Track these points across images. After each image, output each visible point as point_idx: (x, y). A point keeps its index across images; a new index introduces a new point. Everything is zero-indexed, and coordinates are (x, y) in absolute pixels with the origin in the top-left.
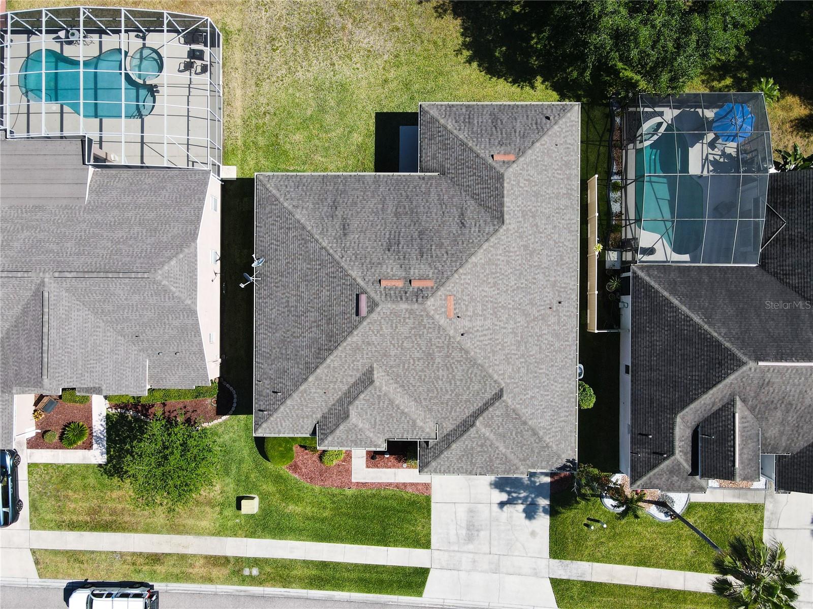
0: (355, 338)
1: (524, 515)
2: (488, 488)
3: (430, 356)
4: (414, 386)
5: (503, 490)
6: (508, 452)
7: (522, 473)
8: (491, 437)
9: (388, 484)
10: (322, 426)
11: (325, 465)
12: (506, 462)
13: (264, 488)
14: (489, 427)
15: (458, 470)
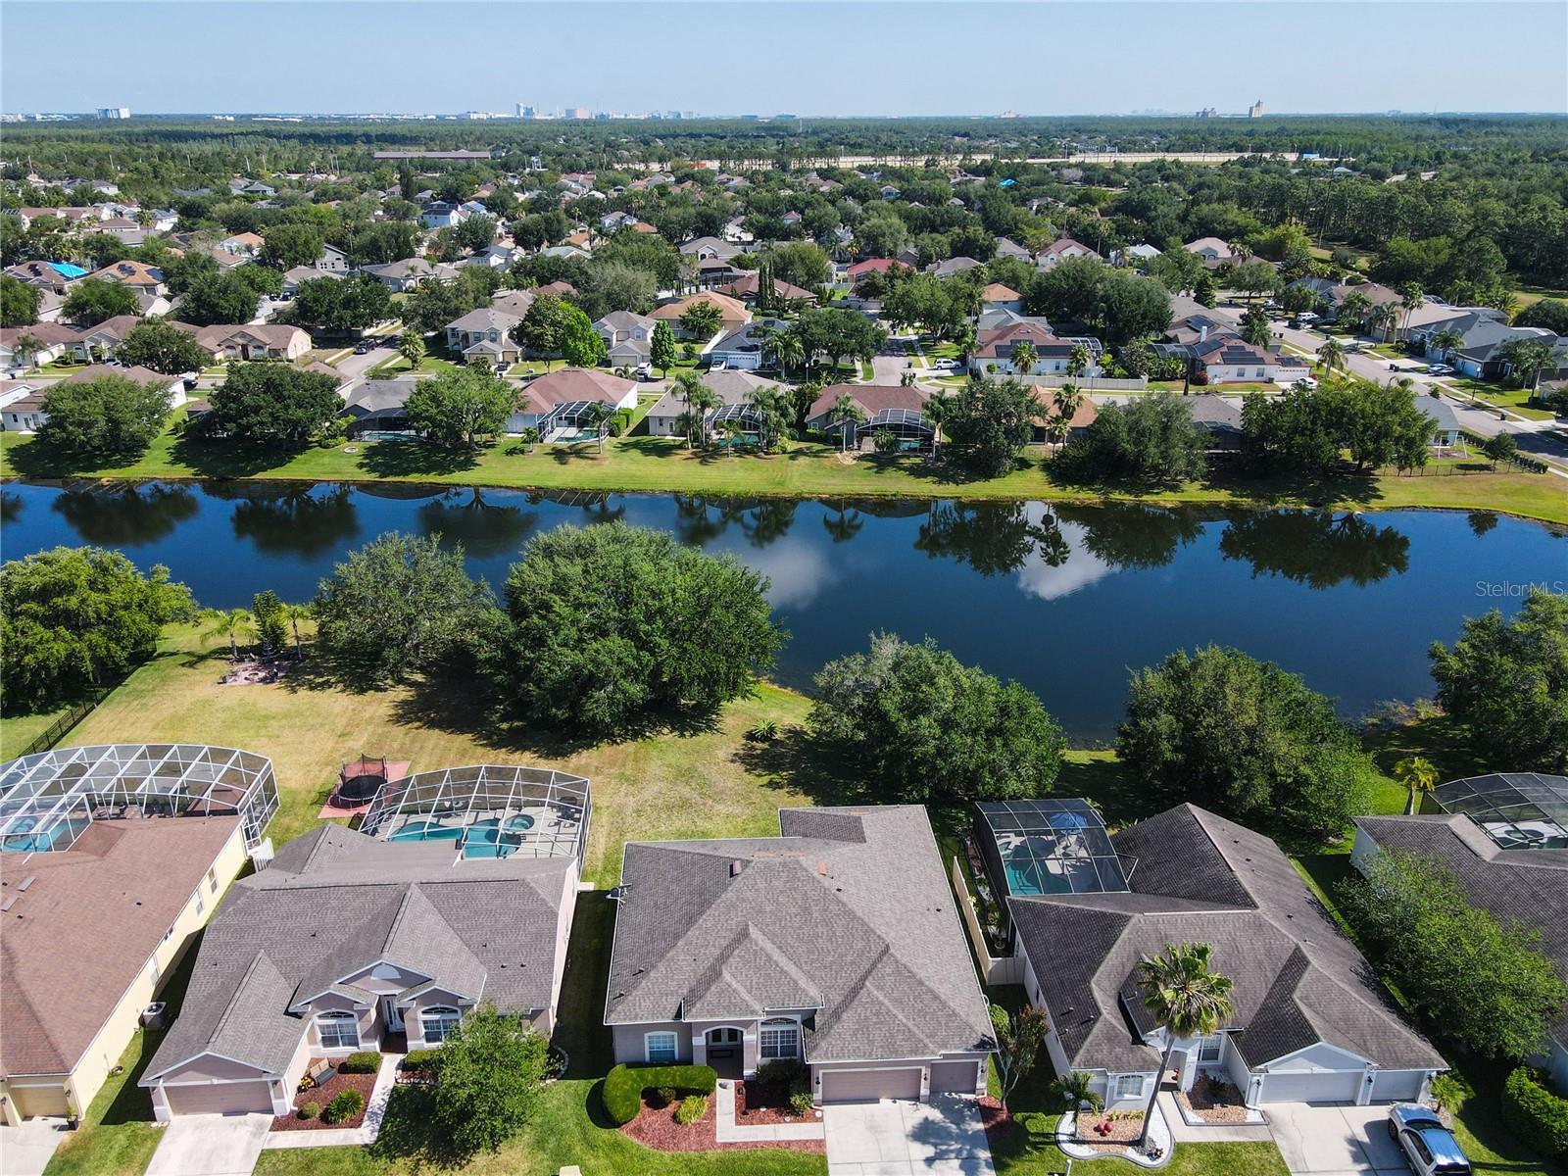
0: (729, 895)
1: (962, 1173)
2: (904, 1137)
3: (806, 910)
4: (792, 947)
5: (925, 1142)
6: (910, 1024)
7: (933, 1053)
8: (886, 1002)
9: (766, 1143)
10: (691, 999)
11: (680, 1123)
12: (910, 1035)
13: (592, 1163)
14: (882, 989)
15: (855, 1053)
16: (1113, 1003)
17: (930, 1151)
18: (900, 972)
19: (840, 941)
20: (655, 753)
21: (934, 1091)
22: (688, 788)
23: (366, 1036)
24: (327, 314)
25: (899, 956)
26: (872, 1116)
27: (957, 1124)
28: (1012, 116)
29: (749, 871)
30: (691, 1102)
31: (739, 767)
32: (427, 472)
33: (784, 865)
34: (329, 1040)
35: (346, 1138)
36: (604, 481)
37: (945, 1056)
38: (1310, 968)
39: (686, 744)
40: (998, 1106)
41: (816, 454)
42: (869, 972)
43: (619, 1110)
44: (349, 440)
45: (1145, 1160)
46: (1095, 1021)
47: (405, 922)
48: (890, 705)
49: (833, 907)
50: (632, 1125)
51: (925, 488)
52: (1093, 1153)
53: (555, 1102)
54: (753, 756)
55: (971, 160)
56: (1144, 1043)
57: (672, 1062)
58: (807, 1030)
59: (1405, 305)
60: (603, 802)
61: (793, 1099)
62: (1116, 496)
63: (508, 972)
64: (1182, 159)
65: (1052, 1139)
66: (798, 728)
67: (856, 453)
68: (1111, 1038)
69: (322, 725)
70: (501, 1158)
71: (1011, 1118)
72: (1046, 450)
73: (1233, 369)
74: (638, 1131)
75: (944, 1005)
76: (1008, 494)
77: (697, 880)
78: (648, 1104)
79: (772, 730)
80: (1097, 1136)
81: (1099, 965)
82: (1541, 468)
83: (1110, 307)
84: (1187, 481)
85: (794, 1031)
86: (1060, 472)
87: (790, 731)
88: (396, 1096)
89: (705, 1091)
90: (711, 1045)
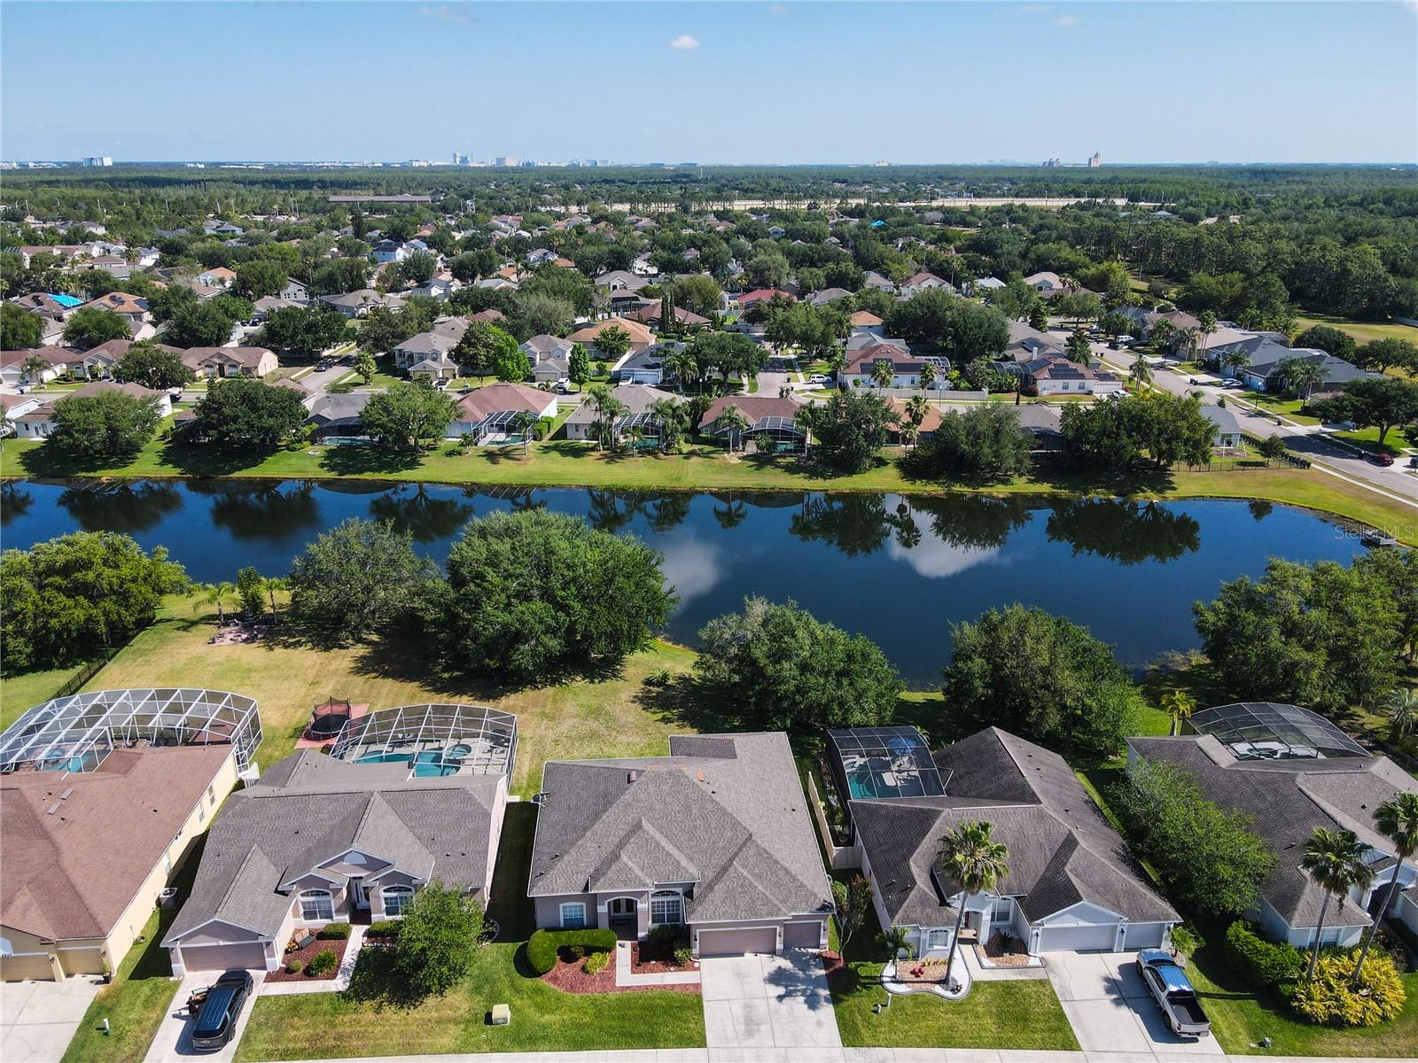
0: (627, 797)
1: (806, 1006)
2: (763, 983)
3: (688, 808)
4: (676, 836)
5: (778, 984)
6: (767, 893)
7: (785, 915)
8: (749, 876)
9: (654, 986)
10: (595, 877)
11: (587, 973)
12: (767, 901)
13: (519, 1003)
14: (746, 867)
15: (724, 915)
16: (926, 876)
17: (782, 990)
18: (760, 854)
19: (714, 831)
20: (570, 696)
21: (787, 946)
22: (596, 723)
23: (338, 911)
24: (292, 337)
25: (759, 842)
26: (738, 965)
27: (804, 971)
28: (885, 164)
29: (643, 778)
30: (596, 957)
31: (638, 706)
32: (379, 470)
33: (670, 773)
34: (310, 914)
35: (324, 988)
36: (528, 478)
37: (795, 918)
38: (1079, 847)
39: (595, 689)
40: (837, 957)
41: (706, 455)
42: (736, 854)
43: (540, 963)
44: (312, 444)
45: (949, 994)
46: (911, 889)
47: (370, 820)
48: (759, 653)
49: (709, 806)
50: (550, 975)
51: (798, 482)
52: (909, 989)
53: (489, 959)
54: (650, 698)
55: (847, 204)
56: (949, 905)
57: (582, 927)
58: (688, 900)
59: (1202, 330)
60: (527, 734)
61: (676, 953)
62: (957, 488)
63: (452, 859)
64: (1028, 204)
65: (878, 980)
66: (687, 676)
67: (740, 454)
68: (923, 901)
69: (296, 676)
70: (446, 1000)
71: (847, 965)
72: (899, 451)
73: (1059, 383)
74: (555, 979)
75: (794, 878)
76: (867, 487)
77: (602, 787)
78: (562, 960)
79: (665, 677)
80: (913, 978)
81: (916, 848)
82: (1305, 464)
83: (956, 330)
84: (1016, 476)
85: (678, 901)
86: (910, 469)
87: (680, 678)
88: (363, 956)
89: (608, 949)
90: (612, 914)
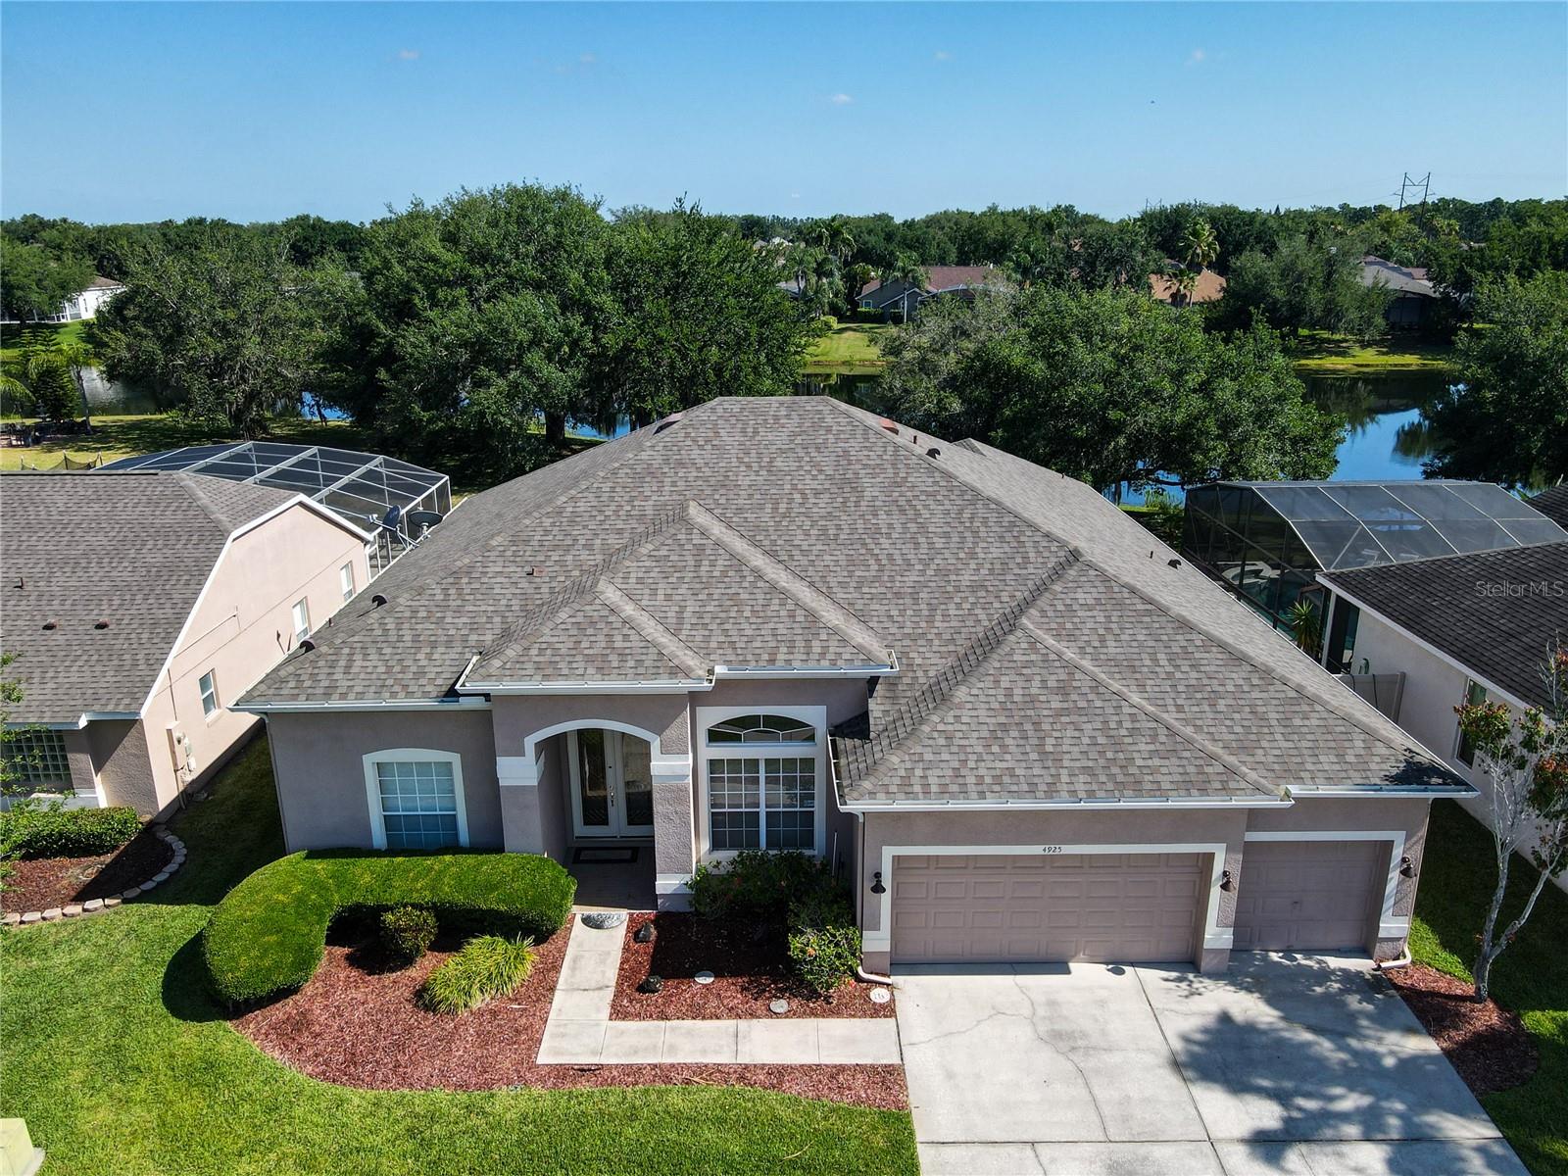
4: (804, 553)
5: (1238, 1086)
6: (1170, 718)
7: (1258, 789)
9: (701, 1069)
10: (498, 648)
11: (432, 1009)
12: (1176, 745)
14: (1071, 637)
15: (1000, 783)
17: (1267, 1114)
18: (1120, 604)
19: (939, 543)
21: (1249, 939)
26: (1052, 1004)
27: (1337, 1037)
30: (483, 952)
40: (1467, 989)
42: (1029, 602)
43: (246, 966)
50: (279, 1011)
53: (84, 953)
57: (442, 846)
58: (847, 744)
61: (796, 943)
71: (1516, 1021)
74: (294, 1031)
78: (352, 961)
85: (808, 763)
89: (533, 928)
90: (580, 829)
